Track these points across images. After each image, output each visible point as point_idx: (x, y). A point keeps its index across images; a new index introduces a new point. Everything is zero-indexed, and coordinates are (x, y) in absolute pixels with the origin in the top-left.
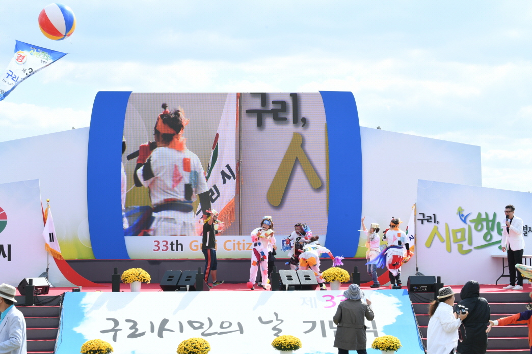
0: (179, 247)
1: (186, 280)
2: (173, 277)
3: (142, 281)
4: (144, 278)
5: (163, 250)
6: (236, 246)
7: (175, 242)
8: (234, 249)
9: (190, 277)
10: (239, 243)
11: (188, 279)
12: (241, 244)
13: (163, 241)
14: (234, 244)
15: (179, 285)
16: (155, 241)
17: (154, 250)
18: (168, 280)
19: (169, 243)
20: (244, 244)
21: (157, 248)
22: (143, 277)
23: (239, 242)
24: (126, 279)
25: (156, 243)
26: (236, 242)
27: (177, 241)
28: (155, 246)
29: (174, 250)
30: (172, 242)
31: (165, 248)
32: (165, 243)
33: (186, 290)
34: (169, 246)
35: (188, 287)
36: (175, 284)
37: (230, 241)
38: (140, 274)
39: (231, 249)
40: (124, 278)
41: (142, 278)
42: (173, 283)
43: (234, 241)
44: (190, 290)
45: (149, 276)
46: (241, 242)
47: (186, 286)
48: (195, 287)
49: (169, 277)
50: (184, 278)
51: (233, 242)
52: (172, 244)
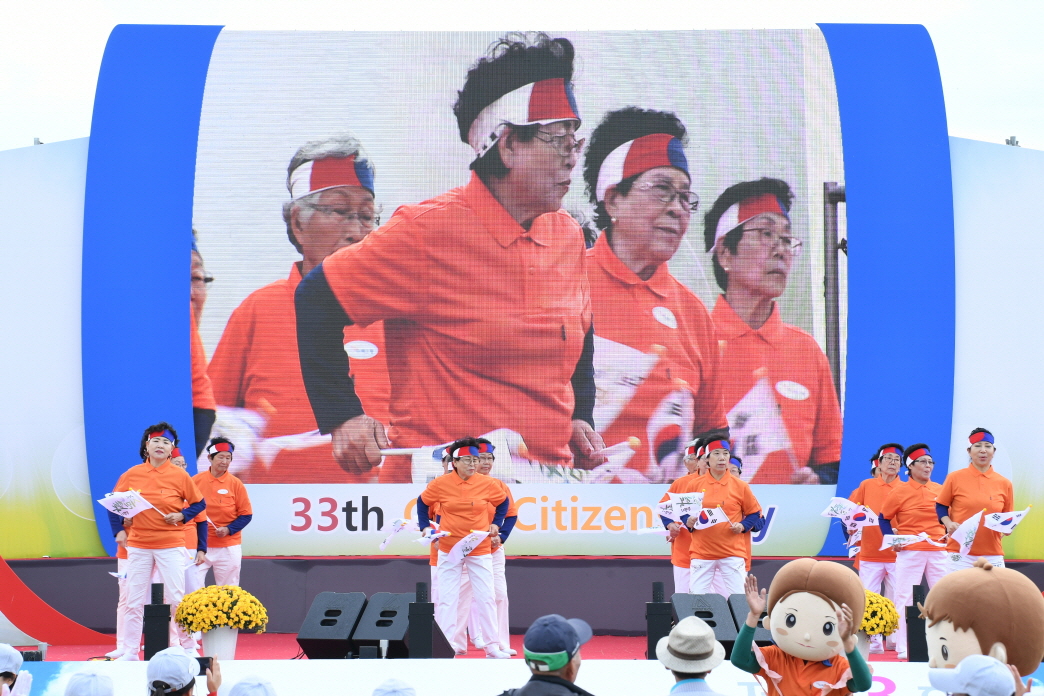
0: (373, 517)
1: (380, 624)
2: (337, 613)
3: (242, 626)
4: (247, 618)
5: (321, 528)
6: (552, 516)
7: (358, 504)
8: (544, 527)
9: (393, 613)
10: (559, 508)
11: (386, 619)
12: (565, 509)
13: (322, 500)
14: (544, 511)
15: (354, 638)
16: (296, 500)
17: (294, 528)
18: (324, 623)
19: (342, 504)
20: (574, 510)
21: (301, 521)
22: (245, 613)
23: (559, 503)
24: (190, 618)
25: (300, 506)
26: (550, 504)
27: (365, 500)
28: (297, 514)
29: (355, 529)
30: (349, 504)
31: (328, 521)
32: (327, 507)
33: (379, 656)
34: (341, 516)
35: (384, 645)
36: (345, 637)
37: (533, 500)
38: (234, 603)
39: (533, 527)
40: (184, 615)
41: (241, 616)
42: (339, 631)
43: (544, 499)
44: (389, 656)
45: (264, 610)
46: (567, 504)
47: (377, 643)
48: (407, 644)
49: (328, 613)
50: (373, 615)
51: (540, 504)
52: (349, 509)
